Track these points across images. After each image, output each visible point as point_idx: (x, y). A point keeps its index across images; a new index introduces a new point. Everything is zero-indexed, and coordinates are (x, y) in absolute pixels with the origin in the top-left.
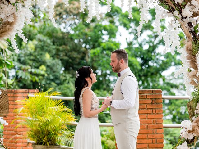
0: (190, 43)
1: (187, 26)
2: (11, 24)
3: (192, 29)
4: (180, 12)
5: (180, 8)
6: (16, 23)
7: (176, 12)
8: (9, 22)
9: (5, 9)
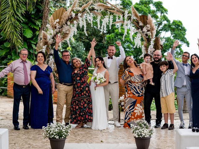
0: (146, 43)
1: (145, 35)
2: (68, 34)
3: (147, 37)
4: (142, 30)
5: (142, 28)
6: (70, 34)
7: (140, 30)
8: (67, 33)
9: (65, 28)
